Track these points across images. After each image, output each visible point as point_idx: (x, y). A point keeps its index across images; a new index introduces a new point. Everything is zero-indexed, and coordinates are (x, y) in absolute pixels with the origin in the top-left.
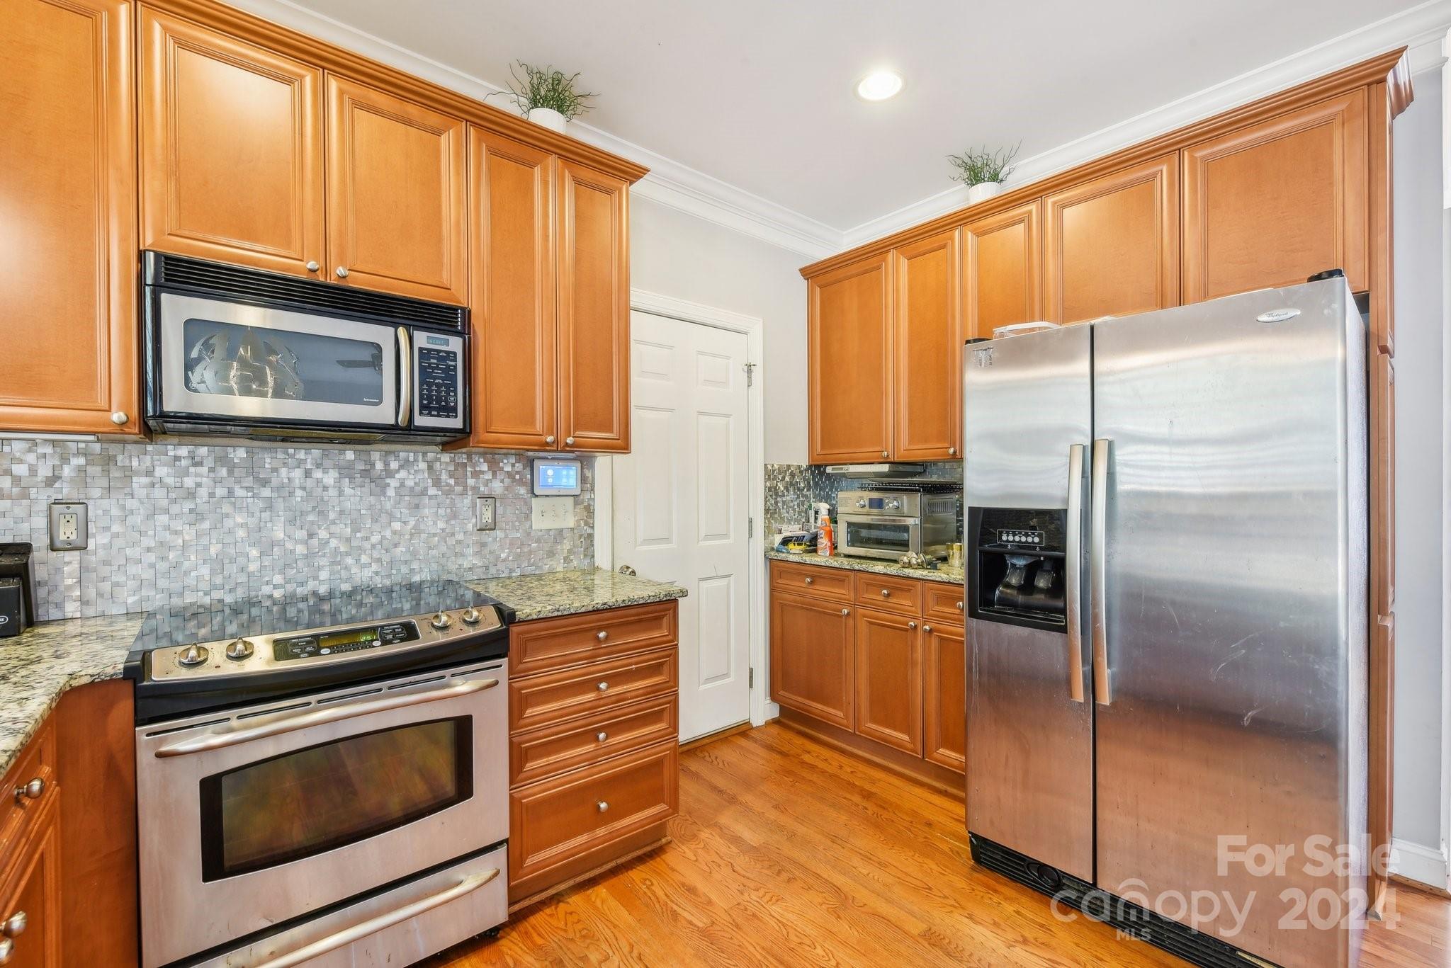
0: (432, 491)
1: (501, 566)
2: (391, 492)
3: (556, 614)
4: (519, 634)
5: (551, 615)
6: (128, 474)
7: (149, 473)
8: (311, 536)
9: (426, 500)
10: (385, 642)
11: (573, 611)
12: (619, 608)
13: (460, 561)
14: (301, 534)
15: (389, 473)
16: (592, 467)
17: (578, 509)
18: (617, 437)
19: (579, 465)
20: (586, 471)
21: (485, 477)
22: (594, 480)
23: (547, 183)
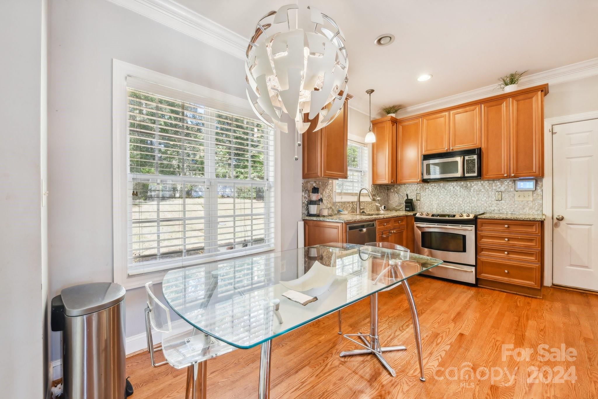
0: (483, 190)
1: (503, 210)
2: (472, 191)
3: (490, 218)
4: (480, 221)
6: (426, 188)
7: (428, 188)
8: (454, 200)
9: (481, 192)
10: (448, 217)
11: (495, 218)
12: (512, 220)
13: (490, 208)
14: (452, 200)
15: (471, 186)
16: (542, 181)
17: (535, 195)
18: (535, 172)
19: (534, 181)
20: (539, 183)
21: (499, 186)
22: (542, 185)
23: (506, 107)
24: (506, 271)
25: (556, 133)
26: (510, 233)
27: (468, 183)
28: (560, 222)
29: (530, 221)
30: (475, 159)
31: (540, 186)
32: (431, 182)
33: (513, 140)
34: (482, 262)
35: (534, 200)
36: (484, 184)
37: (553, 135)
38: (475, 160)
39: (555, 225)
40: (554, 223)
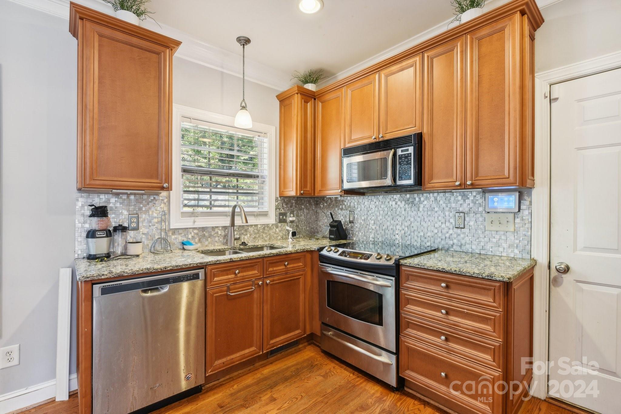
0: (436, 209)
1: (467, 246)
2: (421, 209)
4: (403, 271)
5: (415, 266)
6: (361, 204)
7: (364, 204)
9: (433, 212)
10: (361, 258)
13: (447, 242)
15: (420, 202)
16: (530, 195)
17: (517, 220)
18: (508, 177)
19: (517, 194)
20: (526, 197)
21: (460, 203)
22: (531, 202)
23: (462, 52)
24: (443, 374)
25: (557, 99)
26: (450, 298)
27: (416, 195)
28: (564, 276)
29: (483, 279)
30: (411, 153)
31: (527, 203)
32: (367, 193)
33: (472, 115)
34: (408, 348)
35: (515, 231)
36: (438, 198)
37: (552, 104)
38: (411, 156)
39: (553, 282)
40: (552, 277)
